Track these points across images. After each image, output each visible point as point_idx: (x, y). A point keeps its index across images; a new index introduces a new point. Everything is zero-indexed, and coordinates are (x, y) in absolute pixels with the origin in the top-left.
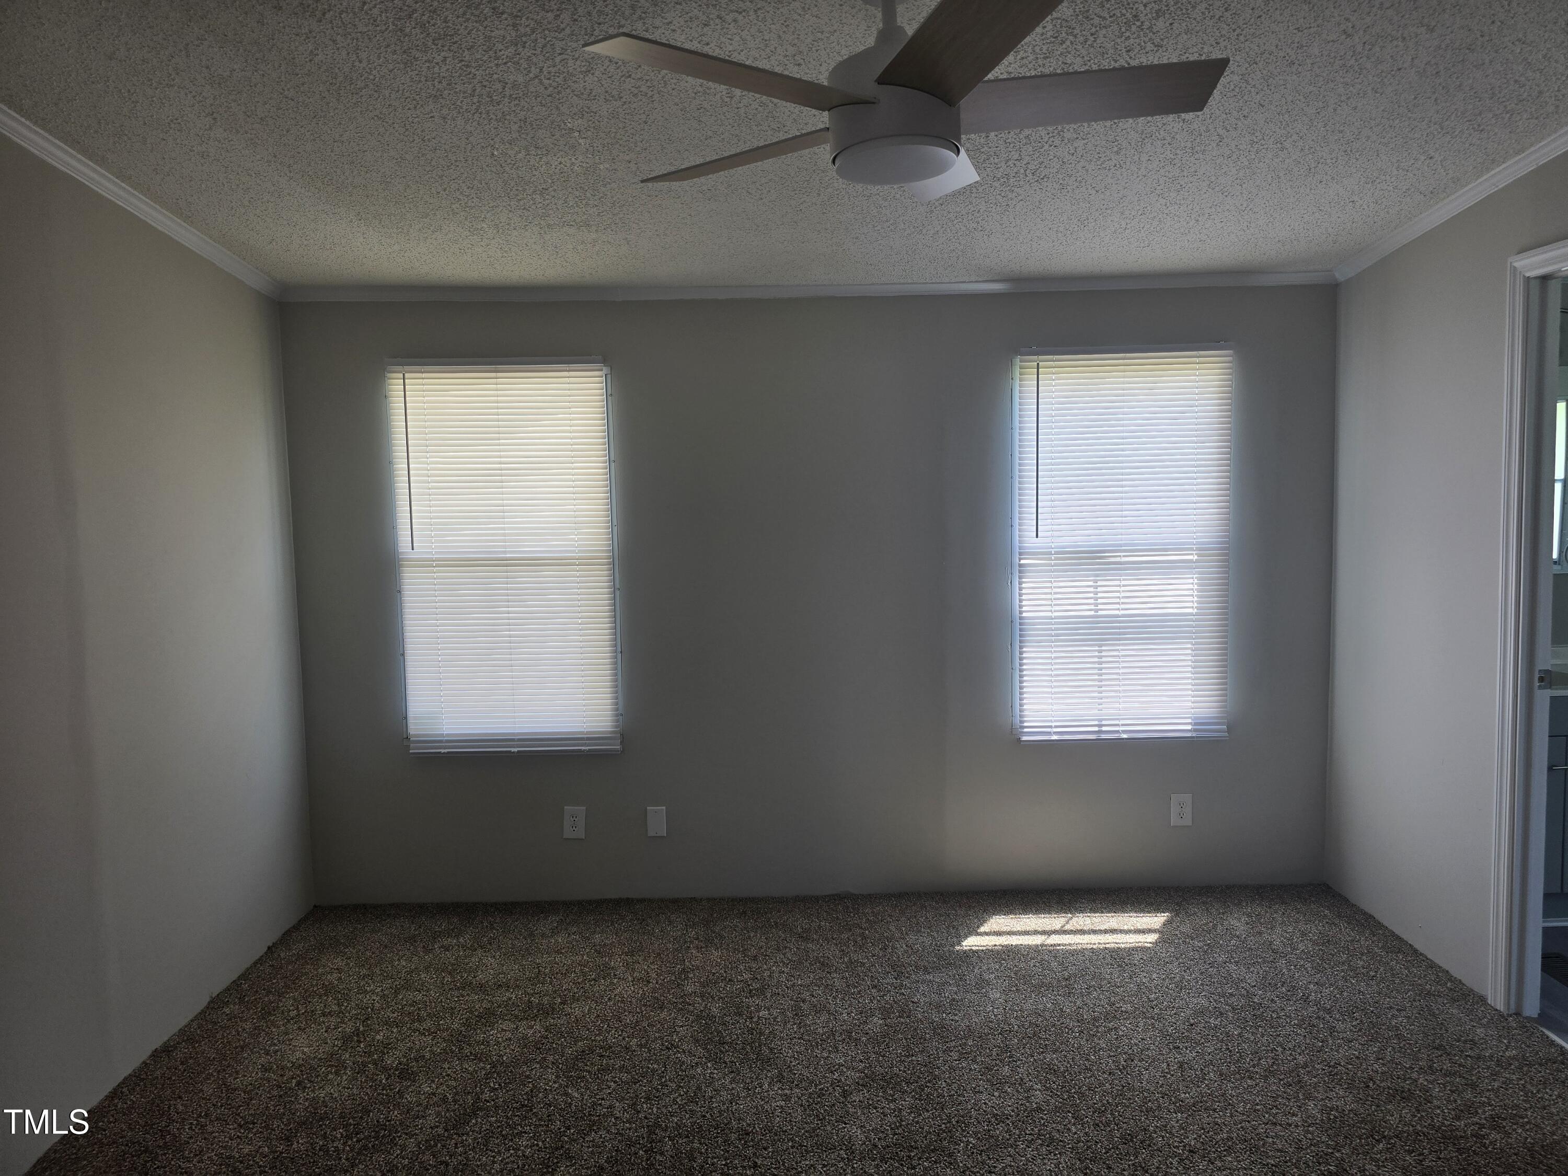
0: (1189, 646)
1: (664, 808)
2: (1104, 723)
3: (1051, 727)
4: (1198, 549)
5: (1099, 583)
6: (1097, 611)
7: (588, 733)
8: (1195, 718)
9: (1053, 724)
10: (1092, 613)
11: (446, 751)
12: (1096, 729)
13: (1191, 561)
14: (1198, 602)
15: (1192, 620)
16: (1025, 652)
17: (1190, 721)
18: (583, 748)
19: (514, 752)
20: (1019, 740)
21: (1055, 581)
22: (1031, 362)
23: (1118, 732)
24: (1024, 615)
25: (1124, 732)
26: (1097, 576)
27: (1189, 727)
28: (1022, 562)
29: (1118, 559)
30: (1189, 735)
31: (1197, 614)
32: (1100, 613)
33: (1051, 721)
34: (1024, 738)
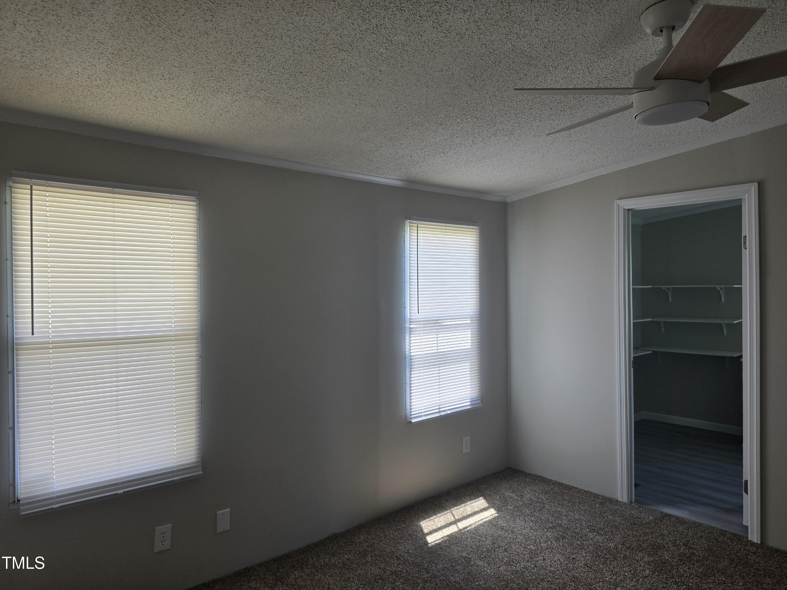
0: (468, 364)
1: (229, 509)
2: (441, 407)
3: (422, 413)
4: (471, 318)
5: (439, 336)
6: (438, 350)
7: (178, 466)
8: (471, 399)
9: (422, 411)
10: (436, 351)
11: (58, 506)
12: (438, 410)
13: (468, 323)
14: (471, 343)
15: (469, 352)
16: (412, 374)
17: (469, 400)
18: (176, 478)
19: (120, 494)
20: (410, 422)
21: (423, 336)
22: (415, 223)
23: (445, 410)
24: (412, 354)
25: (449, 410)
26: (438, 332)
27: (469, 404)
28: (411, 326)
29: (445, 324)
30: (469, 407)
31: (471, 348)
32: (439, 351)
33: (422, 410)
34: (413, 421)
